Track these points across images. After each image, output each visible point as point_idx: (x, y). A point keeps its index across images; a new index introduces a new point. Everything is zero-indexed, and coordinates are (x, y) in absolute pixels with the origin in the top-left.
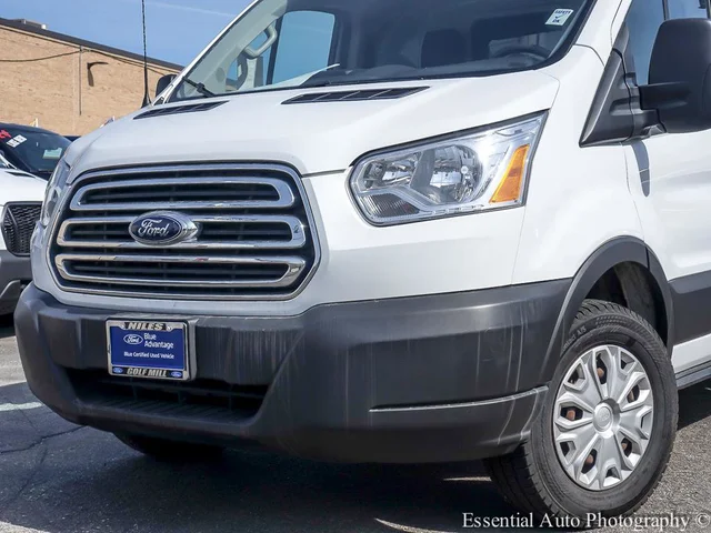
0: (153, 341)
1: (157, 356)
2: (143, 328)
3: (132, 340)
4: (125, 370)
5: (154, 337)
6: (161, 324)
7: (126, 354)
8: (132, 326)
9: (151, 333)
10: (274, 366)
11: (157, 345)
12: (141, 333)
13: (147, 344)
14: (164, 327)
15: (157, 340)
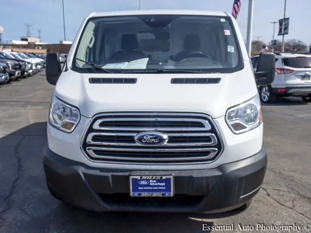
0: (154, 183)
1: (156, 188)
2: (150, 178)
3: (143, 183)
4: (140, 194)
5: (155, 181)
6: (160, 176)
7: (140, 188)
8: (144, 178)
9: (154, 180)
10: (211, 188)
11: (156, 184)
12: (148, 180)
13: (151, 184)
14: (161, 178)
15: (157, 182)
